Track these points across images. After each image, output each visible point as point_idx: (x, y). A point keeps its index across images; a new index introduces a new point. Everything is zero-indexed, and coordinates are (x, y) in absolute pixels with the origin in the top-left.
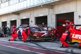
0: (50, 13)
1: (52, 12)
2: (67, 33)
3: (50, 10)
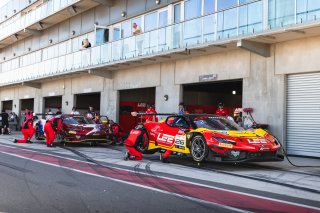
0: (107, 87)
1: (111, 86)
2: (139, 129)
3: (107, 80)
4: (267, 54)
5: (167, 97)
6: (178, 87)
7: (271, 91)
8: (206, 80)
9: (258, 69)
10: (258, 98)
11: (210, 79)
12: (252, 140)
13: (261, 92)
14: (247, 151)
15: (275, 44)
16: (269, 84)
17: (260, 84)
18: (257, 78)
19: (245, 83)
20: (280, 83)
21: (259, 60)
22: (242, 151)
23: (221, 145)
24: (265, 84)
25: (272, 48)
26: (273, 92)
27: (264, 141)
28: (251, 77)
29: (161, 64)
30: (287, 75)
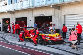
0: (12, 17)
1: (14, 16)
2: (23, 32)
3: (12, 15)
4: (59, 9)
5: (30, 20)
6: (34, 17)
7: (60, 19)
8: (42, 16)
9: (57, 13)
10: (57, 21)
11: (43, 15)
12: (55, 37)
13: (57, 20)
14: (53, 41)
15: (61, 6)
16: (60, 18)
17: (57, 18)
18: (56, 16)
19: (53, 17)
20: (63, 17)
21: (57, 11)
22: (52, 41)
23: (46, 39)
24: (59, 18)
25: (61, 7)
26: (61, 20)
27: (58, 38)
28: (55, 15)
29: (28, 10)
30: (65, 15)
